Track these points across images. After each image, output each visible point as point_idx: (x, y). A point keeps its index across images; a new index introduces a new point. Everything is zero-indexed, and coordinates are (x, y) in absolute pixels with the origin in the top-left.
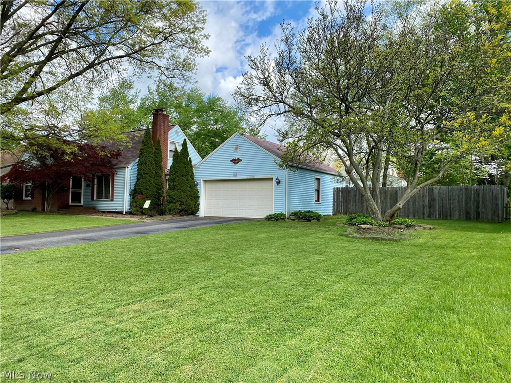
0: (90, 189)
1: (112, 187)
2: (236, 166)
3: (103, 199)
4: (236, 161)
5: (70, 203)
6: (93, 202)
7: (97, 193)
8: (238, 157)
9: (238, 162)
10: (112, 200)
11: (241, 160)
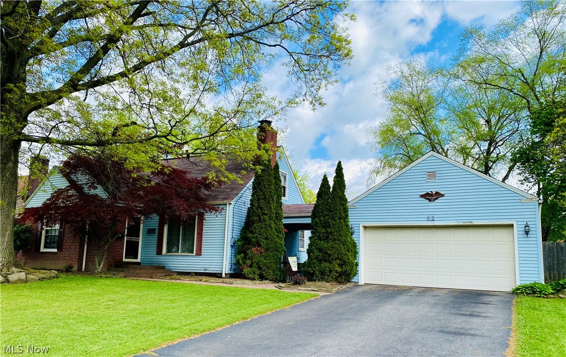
0: (155, 237)
1: (198, 233)
2: (432, 204)
3: (179, 254)
4: (430, 197)
5: (124, 260)
6: (160, 257)
7: (168, 243)
8: (437, 190)
9: (436, 199)
10: (199, 253)
11: (443, 195)
